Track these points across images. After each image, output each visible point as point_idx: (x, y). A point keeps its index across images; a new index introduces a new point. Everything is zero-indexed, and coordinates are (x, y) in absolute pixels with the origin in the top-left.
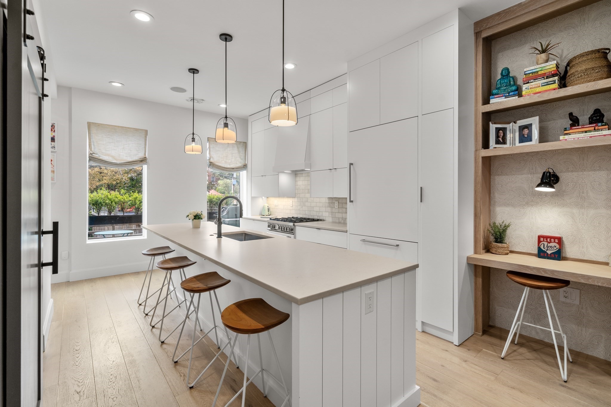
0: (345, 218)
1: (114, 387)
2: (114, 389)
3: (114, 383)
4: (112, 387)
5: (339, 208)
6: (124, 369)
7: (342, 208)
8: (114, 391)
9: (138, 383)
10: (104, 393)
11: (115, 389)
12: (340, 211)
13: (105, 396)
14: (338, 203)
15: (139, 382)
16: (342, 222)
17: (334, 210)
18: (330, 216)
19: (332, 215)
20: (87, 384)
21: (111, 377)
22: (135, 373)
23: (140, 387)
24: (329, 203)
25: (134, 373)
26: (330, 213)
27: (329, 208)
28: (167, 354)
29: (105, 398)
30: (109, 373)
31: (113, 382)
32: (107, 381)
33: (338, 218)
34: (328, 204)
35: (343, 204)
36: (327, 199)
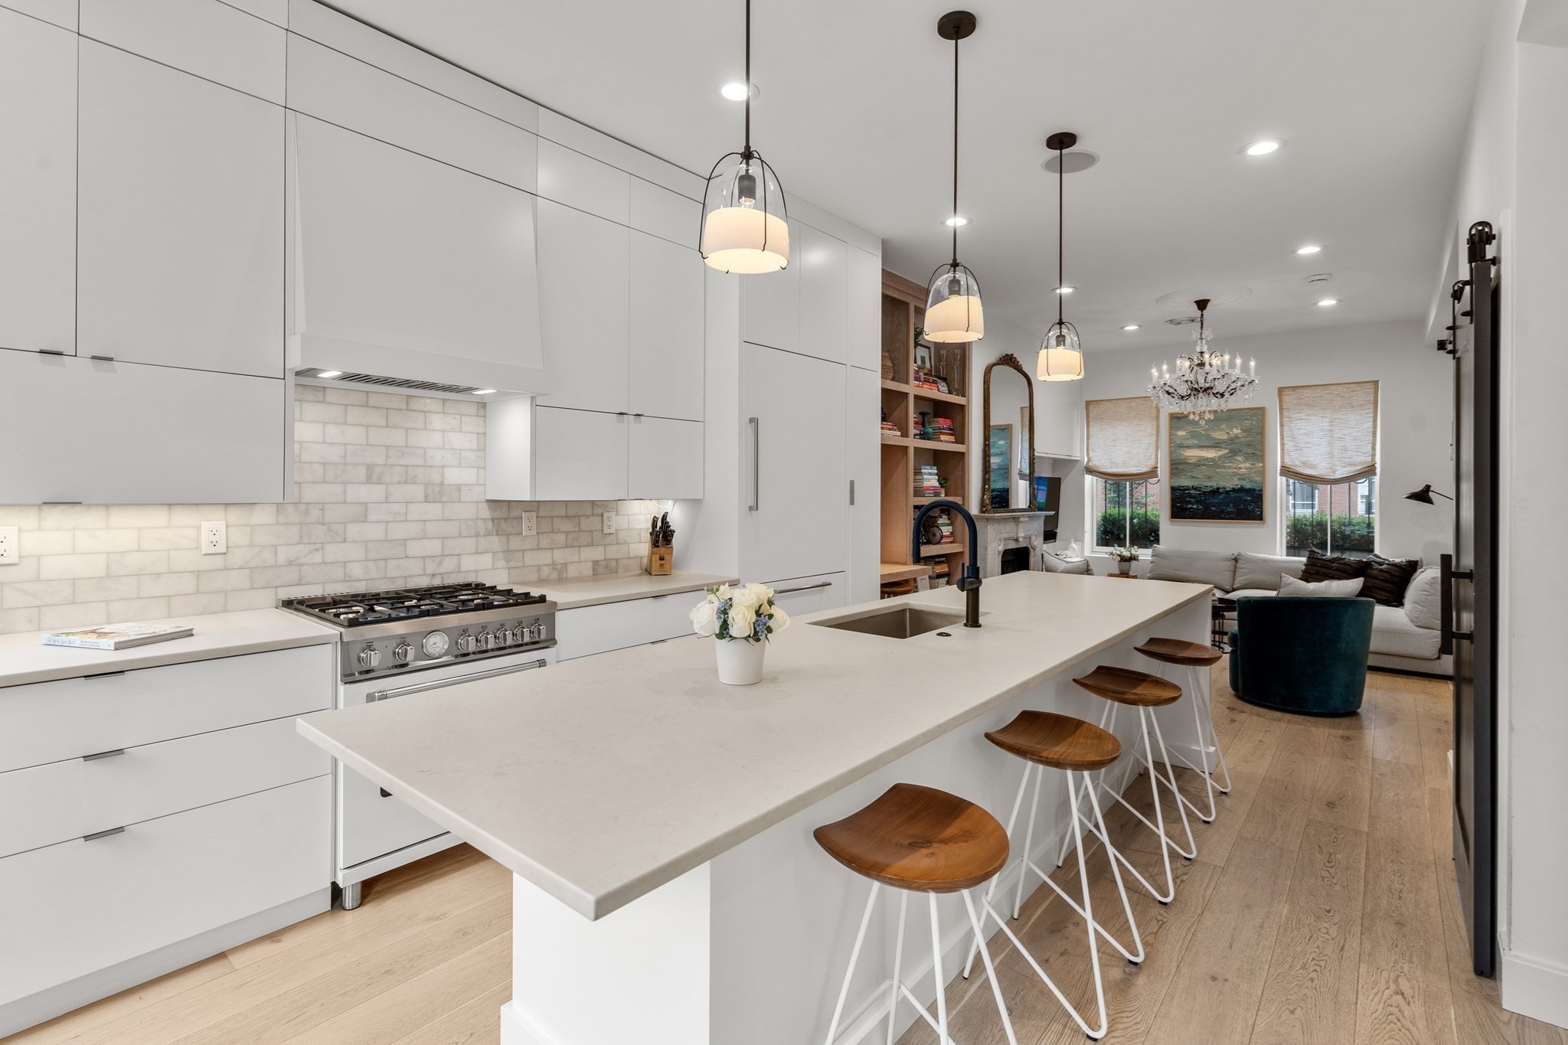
0: (562, 562)
1: (1317, 950)
2: (1318, 947)
3: (1313, 959)
4: (1320, 953)
5: (540, 535)
6: (1276, 971)
7: (552, 532)
8: (1319, 943)
9: (1266, 925)
10: (1341, 953)
11: (1315, 945)
12: (545, 541)
13: (1340, 947)
14: (537, 517)
15: (1263, 925)
16: (550, 578)
17: (515, 543)
18: (502, 564)
19: (507, 562)
20: (1377, 998)
21: (1314, 975)
22: (1258, 945)
23: (1267, 917)
24: (493, 519)
25: (1260, 946)
26: (500, 555)
27: (495, 539)
28: (1157, 931)
29: (1341, 945)
30: (1316, 989)
31: (1314, 962)
32: (1328, 974)
33: (537, 568)
34: (490, 522)
35: (554, 519)
36: (484, 507)
